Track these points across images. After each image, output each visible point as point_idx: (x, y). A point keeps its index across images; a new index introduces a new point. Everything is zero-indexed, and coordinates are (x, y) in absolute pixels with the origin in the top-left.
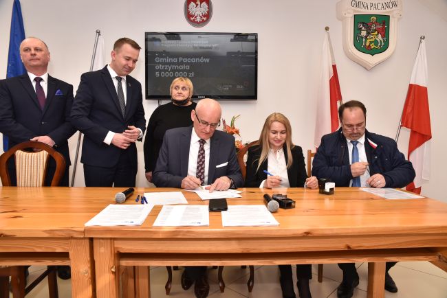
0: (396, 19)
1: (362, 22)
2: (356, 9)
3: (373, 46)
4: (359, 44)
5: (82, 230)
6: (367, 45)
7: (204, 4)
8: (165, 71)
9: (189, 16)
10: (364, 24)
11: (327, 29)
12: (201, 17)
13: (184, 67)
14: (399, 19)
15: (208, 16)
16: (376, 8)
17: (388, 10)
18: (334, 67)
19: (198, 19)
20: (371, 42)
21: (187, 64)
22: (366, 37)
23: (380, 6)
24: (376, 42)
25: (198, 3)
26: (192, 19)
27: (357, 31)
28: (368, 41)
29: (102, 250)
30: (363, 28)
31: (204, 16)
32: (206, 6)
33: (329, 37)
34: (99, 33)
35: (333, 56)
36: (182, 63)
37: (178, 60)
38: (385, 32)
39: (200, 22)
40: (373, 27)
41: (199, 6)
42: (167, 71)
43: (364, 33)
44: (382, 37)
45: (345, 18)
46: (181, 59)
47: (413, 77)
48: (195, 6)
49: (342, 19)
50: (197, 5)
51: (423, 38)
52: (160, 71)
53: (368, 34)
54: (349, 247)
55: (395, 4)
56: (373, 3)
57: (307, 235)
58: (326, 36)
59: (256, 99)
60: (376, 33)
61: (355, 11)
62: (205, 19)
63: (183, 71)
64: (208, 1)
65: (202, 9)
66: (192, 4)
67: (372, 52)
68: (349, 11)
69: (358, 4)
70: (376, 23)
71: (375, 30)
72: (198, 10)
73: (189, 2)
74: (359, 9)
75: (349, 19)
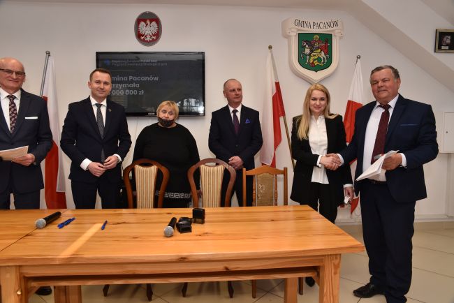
0: (338, 38)
1: (306, 40)
2: (299, 28)
3: (316, 63)
4: (303, 60)
6: (311, 61)
7: (154, 23)
9: (139, 36)
10: (307, 42)
11: (270, 47)
12: (151, 37)
13: (134, 85)
15: (158, 35)
16: (319, 27)
17: (329, 29)
18: (277, 84)
19: (148, 38)
20: (314, 60)
21: (136, 82)
22: (310, 54)
23: (322, 26)
24: (319, 59)
25: (148, 22)
26: (142, 38)
27: (301, 48)
28: (312, 58)
29: (8, 276)
30: (307, 46)
31: (154, 35)
32: (156, 25)
33: (272, 55)
34: (48, 54)
35: (276, 73)
36: (132, 82)
37: (128, 79)
38: (328, 50)
39: (150, 41)
40: (316, 45)
41: (149, 25)
42: (117, 89)
43: (307, 51)
44: (325, 55)
45: (290, 36)
46: (131, 78)
47: (350, 94)
48: (145, 25)
49: (287, 37)
50: (147, 25)
53: (312, 51)
55: (336, 24)
56: (316, 23)
57: (183, 260)
60: (319, 51)
61: (299, 30)
62: (155, 38)
63: (133, 89)
64: (157, 21)
65: (152, 29)
66: (142, 23)
67: (316, 68)
68: (293, 30)
69: (301, 23)
70: (319, 41)
71: (319, 48)
72: (148, 29)
73: (139, 21)
74: (302, 28)
75: (293, 37)
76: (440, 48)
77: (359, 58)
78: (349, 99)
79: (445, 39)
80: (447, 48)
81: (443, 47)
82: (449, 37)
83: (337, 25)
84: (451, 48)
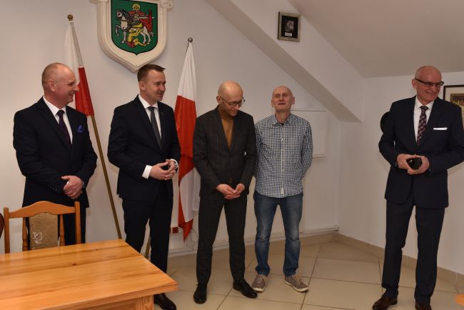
0: (165, 10)
1: (121, 10)
3: (136, 42)
4: (117, 37)
6: (130, 40)
10: (124, 12)
11: (70, 18)
14: (168, 10)
18: (82, 71)
20: (134, 38)
22: (127, 30)
24: (140, 38)
27: (115, 20)
28: (130, 35)
30: (123, 18)
33: (73, 29)
35: (80, 56)
38: (152, 25)
40: (136, 17)
43: (124, 25)
44: (148, 31)
47: (180, 87)
49: (96, 2)
53: (130, 26)
58: (70, 28)
60: (140, 25)
67: (136, 50)
70: (140, 12)
71: (139, 22)
75: (104, 5)
76: (283, 35)
77: (191, 41)
78: (180, 94)
79: (288, 24)
80: (291, 34)
81: (286, 34)
82: (293, 23)
84: (295, 35)
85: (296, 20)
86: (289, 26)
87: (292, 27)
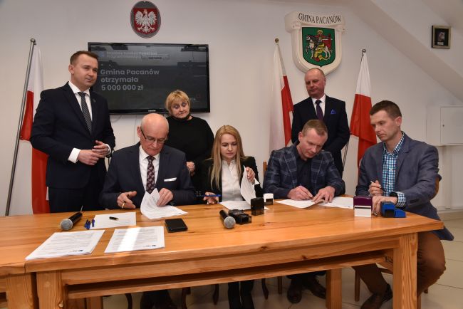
0: (341, 33)
1: (309, 35)
2: (304, 22)
3: (321, 58)
4: (307, 55)
5: (23, 264)
6: (316, 56)
7: (152, 13)
8: (112, 84)
9: (136, 26)
10: (312, 37)
11: (277, 41)
12: (149, 27)
13: (132, 80)
14: (343, 33)
15: (156, 26)
16: (322, 21)
17: (332, 24)
18: (285, 78)
19: (146, 30)
20: (319, 54)
21: (135, 76)
22: (314, 49)
23: (325, 20)
24: (323, 54)
25: (146, 12)
26: (139, 29)
27: (305, 43)
28: (316, 53)
29: (47, 285)
30: (311, 41)
31: (152, 26)
32: (154, 16)
33: (279, 49)
34: (34, 42)
35: (283, 68)
36: (130, 76)
37: (126, 72)
38: (331, 44)
39: (148, 33)
40: (320, 39)
41: (146, 15)
42: (114, 84)
43: (312, 45)
44: (329, 49)
45: (294, 30)
46: (128, 71)
47: (358, 87)
48: (142, 15)
49: (291, 31)
50: (144, 15)
51: (364, 51)
52: (106, 84)
53: (316, 46)
54: (304, 257)
56: (320, 17)
57: (264, 249)
58: (277, 48)
59: (209, 111)
60: (323, 45)
61: (303, 24)
62: (153, 29)
63: (131, 84)
64: (156, 11)
65: (150, 19)
66: (139, 13)
67: (320, 63)
68: (297, 24)
69: (305, 17)
70: (323, 36)
71: (322, 43)
72: (146, 20)
73: (135, 10)
74: (306, 22)
75: (298, 31)
76: (436, 44)
78: (358, 93)
79: (440, 35)
80: (442, 43)
81: (438, 43)
82: (444, 34)
83: (339, 20)
84: (446, 43)
85: (446, 31)
86: (441, 37)
87: (443, 38)
